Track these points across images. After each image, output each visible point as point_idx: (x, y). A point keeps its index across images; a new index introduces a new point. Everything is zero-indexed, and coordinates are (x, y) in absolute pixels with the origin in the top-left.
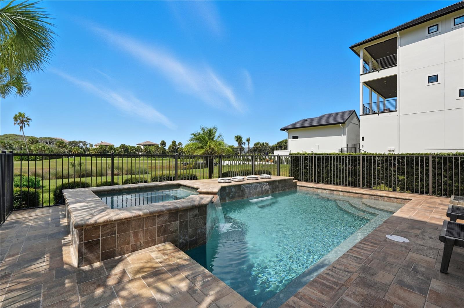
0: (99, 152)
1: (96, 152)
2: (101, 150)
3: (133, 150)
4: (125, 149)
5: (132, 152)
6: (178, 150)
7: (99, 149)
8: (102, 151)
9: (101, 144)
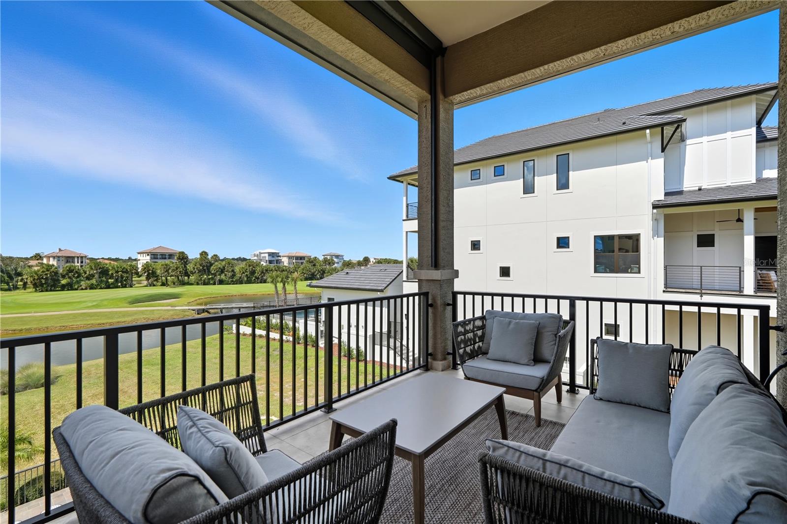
0: (42, 278)
1: (36, 278)
2: (46, 274)
3: (117, 272)
4: (99, 271)
5: (116, 276)
6: (212, 267)
7: (43, 272)
8: (49, 275)
9: (58, 255)
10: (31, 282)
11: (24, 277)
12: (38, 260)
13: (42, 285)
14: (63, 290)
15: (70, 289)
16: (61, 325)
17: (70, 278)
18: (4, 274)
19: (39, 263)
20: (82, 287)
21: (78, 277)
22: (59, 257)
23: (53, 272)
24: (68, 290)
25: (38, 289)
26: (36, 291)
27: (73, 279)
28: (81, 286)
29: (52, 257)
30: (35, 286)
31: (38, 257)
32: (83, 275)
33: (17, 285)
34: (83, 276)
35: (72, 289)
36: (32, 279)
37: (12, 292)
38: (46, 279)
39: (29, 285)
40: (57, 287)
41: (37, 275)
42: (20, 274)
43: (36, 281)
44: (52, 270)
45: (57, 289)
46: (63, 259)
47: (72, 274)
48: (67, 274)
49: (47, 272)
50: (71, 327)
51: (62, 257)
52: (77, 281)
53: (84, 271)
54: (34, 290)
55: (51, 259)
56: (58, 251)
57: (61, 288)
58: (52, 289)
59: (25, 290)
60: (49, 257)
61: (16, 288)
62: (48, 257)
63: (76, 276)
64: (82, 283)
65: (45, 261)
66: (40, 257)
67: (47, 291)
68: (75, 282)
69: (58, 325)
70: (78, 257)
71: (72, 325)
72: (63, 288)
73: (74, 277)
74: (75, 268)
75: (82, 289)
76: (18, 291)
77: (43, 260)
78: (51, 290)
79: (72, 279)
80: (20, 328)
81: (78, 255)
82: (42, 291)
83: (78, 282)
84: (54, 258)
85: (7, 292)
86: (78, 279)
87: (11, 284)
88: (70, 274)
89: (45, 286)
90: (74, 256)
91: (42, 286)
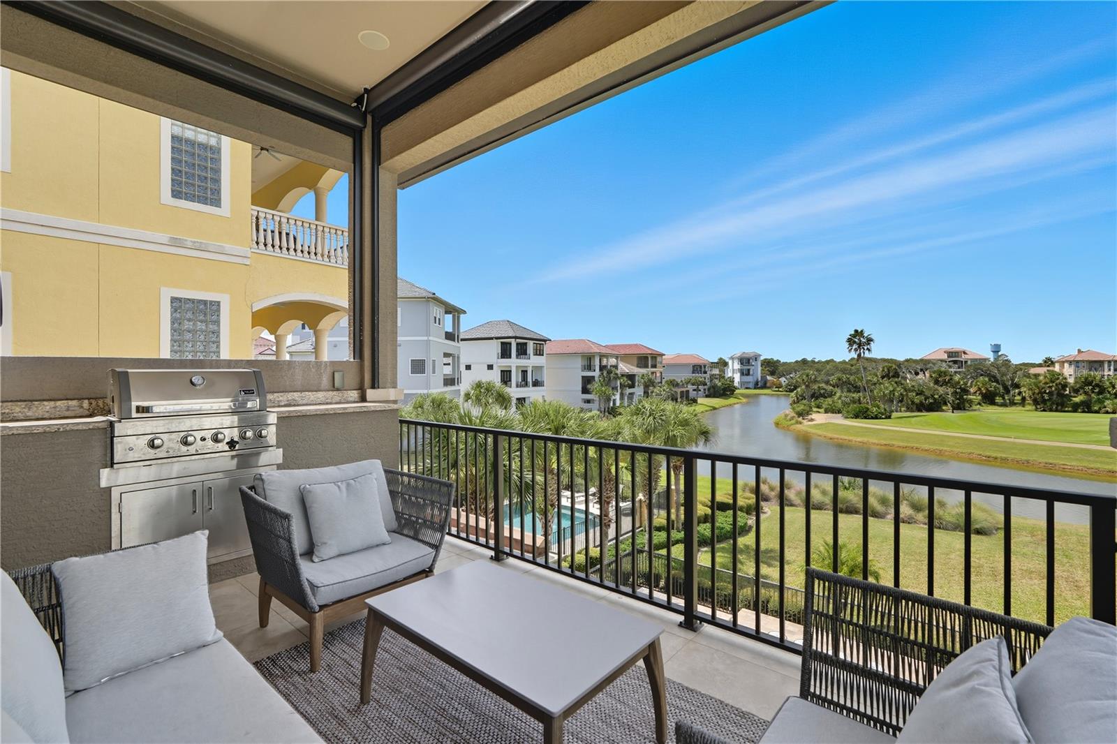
0: (1045, 392)
1: (1037, 391)
2: (1050, 387)
7: (1046, 383)
9: (1078, 359)
10: (1030, 397)
11: (1023, 389)
12: (1048, 366)
13: (1044, 401)
14: (1075, 411)
15: (1086, 410)
16: (1047, 461)
17: (1086, 393)
18: (999, 384)
19: (1048, 371)
20: (1107, 409)
21: (1100, 393)
22: (1078, 362)
23: (1060, 383)
24: (1084, 412)
25: (1038, 407)
26: (1036, 409)
27: (1093, 395)
28: (1105, 407)
29: (1067, 361)
30: (1036, 402)
31: (1049, 362)
32: (1110, 390)
33: (1014, 400)
34: (1109, 392)
35: (1090, 411)
36: (1030, 392)
37: (1008, 408)
38: (1051, 393)
39: (1029, 401)
40: (1066, 407)
41: (1039, 388)
42: (1017, 386)
43: (1036, 396)
44: (1058, 381)
45: (1066, 409)
46: (1085, 364)
47: (1090, 387)
48: (1082, 388)
49: (1051, 385)
50: (1062, 466)
51: (1083, 361)
52: (1099, 399)
53: (1111, 383)
54: (1034, 407)
55: (1066, 365)
56: (1076, 353)
57: (1072, 407)
58: (1059, 408)
59: (1023, 406)
60: (1064, 362)
61: (1013, 403)
62: (1062, 363)
63: (1097, 390)
64: (1107, 402)
65: (1057, 368)
66: (1052, 362)
67: (1051, 410)
68: (1096, 401)
69: (1044, 461)
70: (1109, 362)
71: (1064, 465)
72: (1075, 408)
73: (1093, 392)
74: (1095, 378)
75: (1107, 412)
76: (1014, 408)
77: (1054, 367)
78: (1057, 411)
79: (1090, 396)
80: (994, 455)
81: (1111, 359)
82: (1044, 410)
83: (1100, 401)
84: (1070, 363)
85: (1002, 408)
86: (1101, 396)
87: (1006, 398)
88: (1087, 388)
89: (1048, 404)
90: (1102, 359)
91: (1045, 404)
